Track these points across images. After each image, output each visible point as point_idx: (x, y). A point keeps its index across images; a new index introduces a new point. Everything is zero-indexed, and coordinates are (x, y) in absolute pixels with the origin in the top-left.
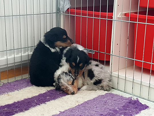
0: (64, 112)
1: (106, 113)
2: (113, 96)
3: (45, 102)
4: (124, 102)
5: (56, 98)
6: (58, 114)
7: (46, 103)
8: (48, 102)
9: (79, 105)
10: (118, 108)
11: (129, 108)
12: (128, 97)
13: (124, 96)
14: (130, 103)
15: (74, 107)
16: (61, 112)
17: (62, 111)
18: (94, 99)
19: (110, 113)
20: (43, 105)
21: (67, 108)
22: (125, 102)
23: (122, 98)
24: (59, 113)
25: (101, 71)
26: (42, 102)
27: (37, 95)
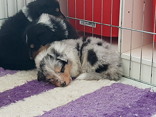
0: (50, 112)
1: (112, 112)
2: (123, 87)
3: (24, 97)
4: (139, 96)
5: (40, 92)
6: (42, 115)
7: (25, 99)
8: (28, 98)
9: (73, 102)
10: (130, 105)
11: (146, 103)
12: (145, 88)
13: (138, 87)
14: (147, 96)
15: (65, 105)
16: (46, 113)
17: (48, 110)
18: (95, 92)
19: (118, 112)
20: (20, 103)
21: (55, 107)
22: (141, 95)
23: (136, 90)
24: (44, 113)
25: (106, 52)
26: (19, 99)
27: (12, 89)
